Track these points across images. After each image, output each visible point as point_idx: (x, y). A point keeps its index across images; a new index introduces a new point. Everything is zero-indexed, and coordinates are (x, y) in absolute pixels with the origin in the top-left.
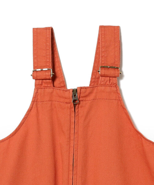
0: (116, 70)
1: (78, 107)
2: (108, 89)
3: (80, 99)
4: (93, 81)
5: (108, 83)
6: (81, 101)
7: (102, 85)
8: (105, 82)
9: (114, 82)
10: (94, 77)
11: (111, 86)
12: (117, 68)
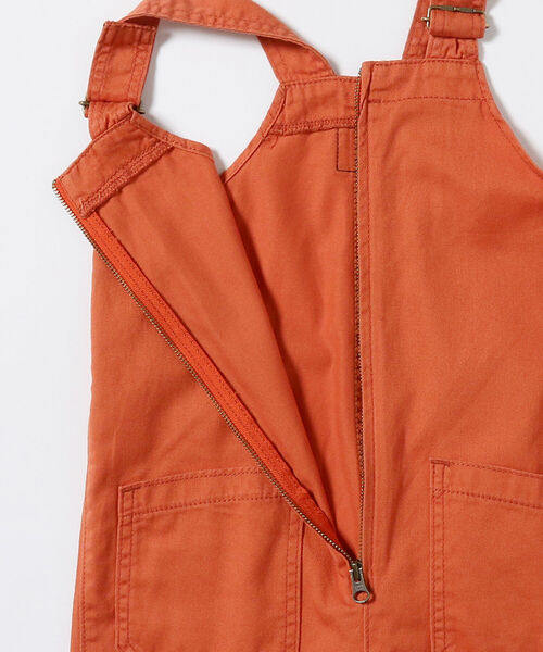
0: (476, 17)
1: (367, 120)
2: (451, 69)
3: (371, 97)
4: (411, 53)
5: (451, 52)
6: (374, 101)
7: (433, 60)
8: (444, 49)
9: (470, 50)
10: (414, 41)
11: (460, 60)
12: (480, 14)
